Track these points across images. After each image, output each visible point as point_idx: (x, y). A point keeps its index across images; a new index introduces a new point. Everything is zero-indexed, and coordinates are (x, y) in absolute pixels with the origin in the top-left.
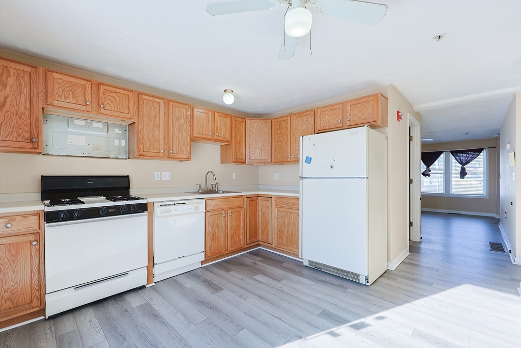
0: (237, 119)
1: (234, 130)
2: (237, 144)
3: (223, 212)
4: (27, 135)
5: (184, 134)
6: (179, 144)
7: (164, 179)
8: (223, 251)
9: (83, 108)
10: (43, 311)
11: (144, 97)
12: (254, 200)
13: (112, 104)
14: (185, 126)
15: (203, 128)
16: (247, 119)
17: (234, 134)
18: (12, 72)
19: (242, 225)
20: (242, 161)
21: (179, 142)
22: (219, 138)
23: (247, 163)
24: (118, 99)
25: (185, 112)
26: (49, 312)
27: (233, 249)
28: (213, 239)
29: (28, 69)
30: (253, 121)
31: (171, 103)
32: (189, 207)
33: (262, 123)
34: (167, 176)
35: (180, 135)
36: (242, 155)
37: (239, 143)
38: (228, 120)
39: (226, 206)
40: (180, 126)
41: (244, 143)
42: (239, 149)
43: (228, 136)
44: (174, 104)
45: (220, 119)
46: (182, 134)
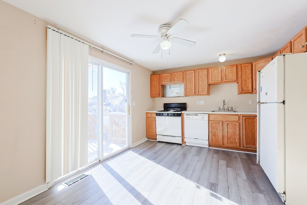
0: (242, 65)
1: (239, 73)
2: (243, 81)
3: (221, 122)
4: (158, 93)
5: (205, 83)
6: (202, 88)
7: (201, 104)
8: (222, 144)
9: (169, 82)
10: (156, 139)
11: (186, 72)
12: (251, 119)
13: (176, 78)
14: (205, 79)
15: (215, 77)
16: (253, 62)
17: (240, 75)
18: (155, 77)
19: (238, 133)
20: (248, 92)
21: (202, 87)
22: (226, 81)
23: (254, 93)
24: (178, 76)
25: (205, 72)
26: (158, 140)
27: (230, 145)
28: (214, 135)
29: (158, 75)
30: (257, 63)
31: (198, 71)
32: (199, 117)
33: (264, 62)
34: (202, 103)
35: (202, 84)
36: (248, 88)
37: (245, 81)
38: (235, 68)
39: (223, 120)
40: (202, 79)
41: (250, 80)
42: (245, 84)
43: (234, 78)
44: (199, 71)
45: (228, 69)
46: (204, 83)
